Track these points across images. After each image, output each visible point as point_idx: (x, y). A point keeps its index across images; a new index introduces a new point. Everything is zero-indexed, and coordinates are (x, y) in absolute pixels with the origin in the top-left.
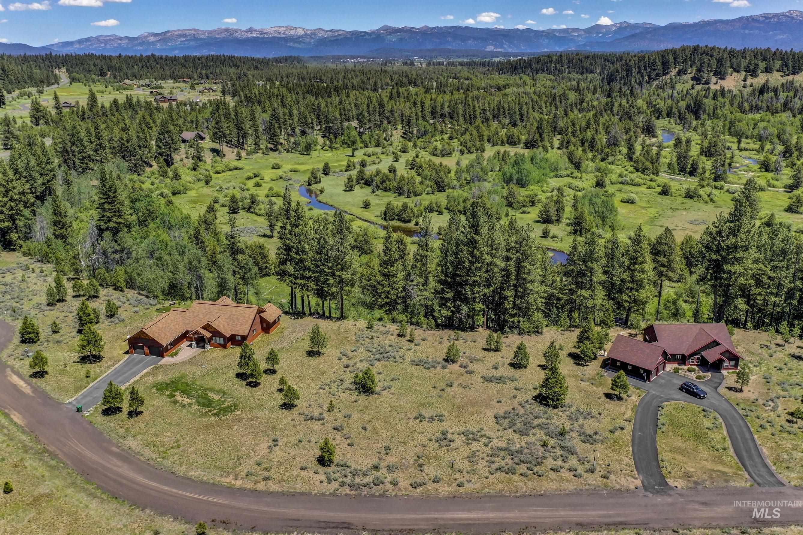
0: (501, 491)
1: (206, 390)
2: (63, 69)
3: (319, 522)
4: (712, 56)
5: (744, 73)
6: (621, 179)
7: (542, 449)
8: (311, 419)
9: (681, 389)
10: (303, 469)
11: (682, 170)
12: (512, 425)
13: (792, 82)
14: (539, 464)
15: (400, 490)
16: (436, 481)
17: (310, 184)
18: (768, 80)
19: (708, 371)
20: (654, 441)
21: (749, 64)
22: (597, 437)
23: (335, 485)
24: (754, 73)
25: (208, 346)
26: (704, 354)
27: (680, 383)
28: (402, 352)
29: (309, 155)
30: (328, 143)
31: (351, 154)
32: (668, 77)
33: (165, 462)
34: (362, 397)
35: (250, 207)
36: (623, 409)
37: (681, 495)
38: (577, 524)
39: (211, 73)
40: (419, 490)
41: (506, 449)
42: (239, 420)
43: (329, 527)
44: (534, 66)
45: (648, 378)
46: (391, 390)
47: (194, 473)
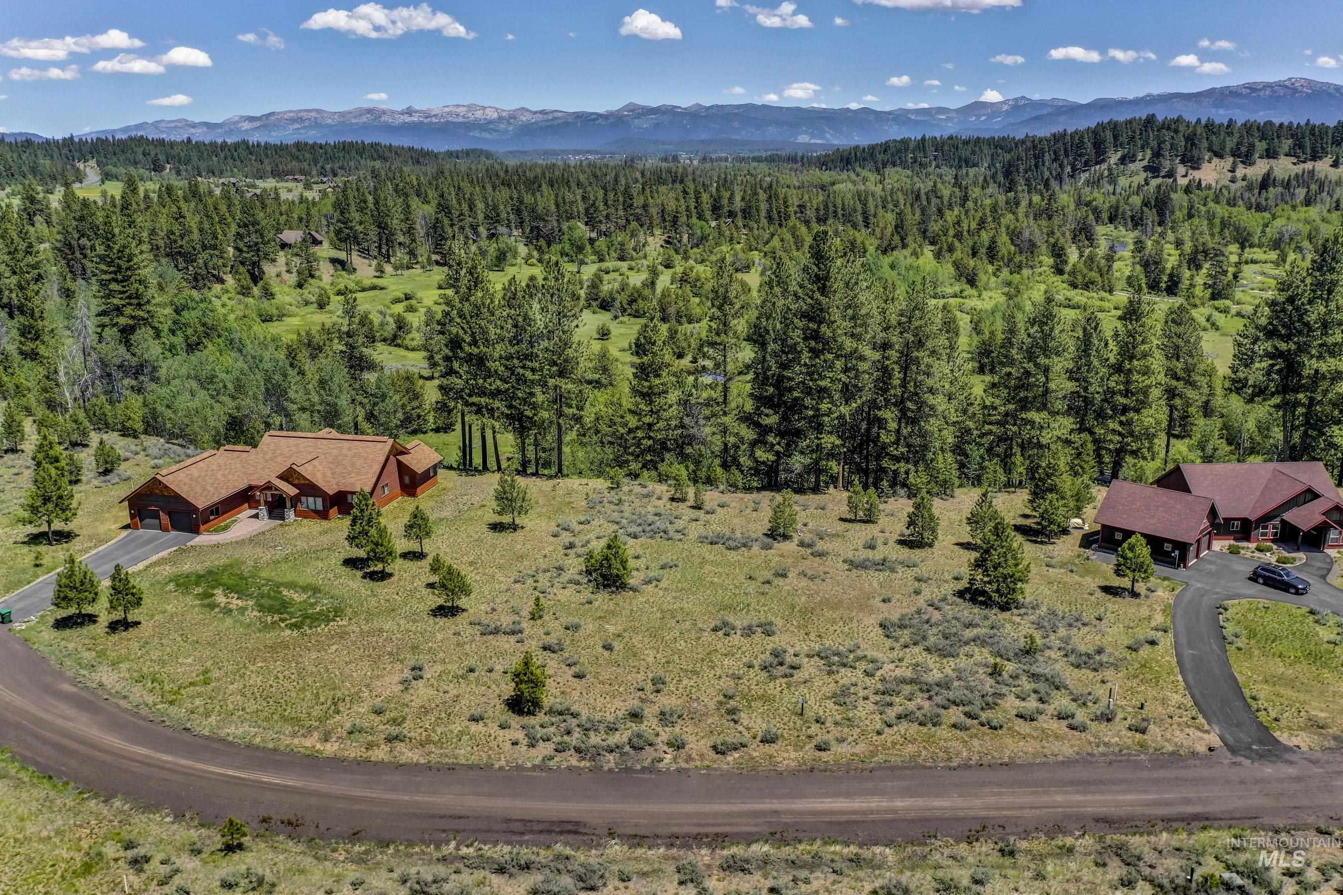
0: (913, 757)
1: (279, 585)
2: (92, 163)
3: (508, 821)
4: (1176, 131)
5: (1231, 159)
7: (990, 681)
8: (496, 631)
9: (1254, 578)
10: (474, 719)
11: (1154, 287)
12: (919, 639)
13: (1312, 173)
14: (989, 706)
15: (689, 759)
16: (768, 740)
18: (1271, 168)
19: (1298, 550)
20: (1226, 664)
21: (1239, 144)
22: (1104, 658)
23: (545, 749)
24: (1248, 160)
25: (291, 515)
26: (1288, 516)
27: (1248, 570)
28: (680, 524)
29: (502, 270)
30: (535, 253)
31: (576, 270)
32: (1104, 166)
33: (173, 710)
35: (395, 337)
36: (1144, 611)
37: (1315, 762)
38: (1097, 820)
39: (341, 168)
40: (733, 758)
41: (912, 682)
42: (342, 635)
43: (532, 832)
44: (880, 157)
45: (1183, 559)
46: (662, 585)
47: (233, 731)
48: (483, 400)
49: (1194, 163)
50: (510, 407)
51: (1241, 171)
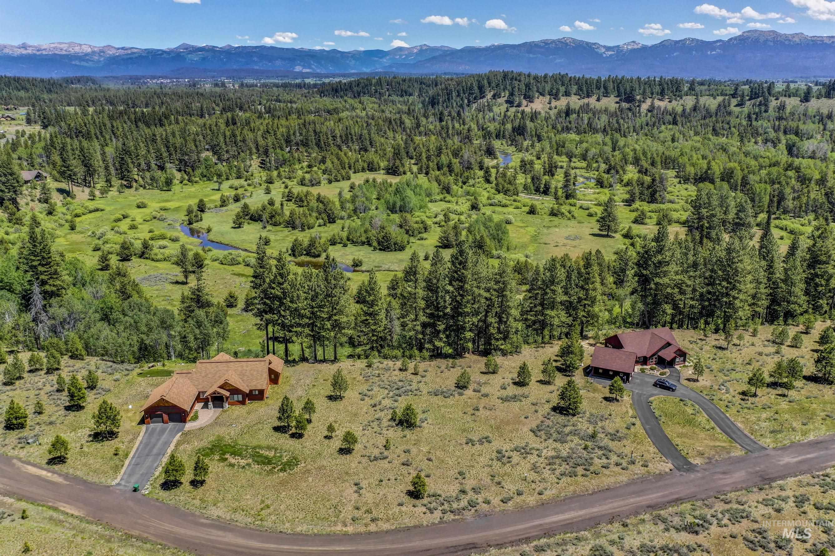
0: (575, 491)
1: (254, 448)
3: (448, 548)
4: (520, 81)
5: (548, 97)
6: (490, 201)
7: (585, 451)
8: (376, 459)
9: (655, 385)
10: (401, 505)
11: (537, 190)
12: (549, 436)
13: (588, 105)
14: (591, 464)
15: (495, 507)
16: (519, 494)
17: (190, 223)
18: (569, 102)
19: (665, 368)
20: (662, 431)
21: (552, 88)
22: (620, 435)
23: (437, 514)
24: (556, 97)
25: (226, 405)
26: (660, 354)
27: (653, 381)
28: (414, 385)
29: (170, 190)
30: (186, 176)
31: (217, 188)
32: (485, 100)
33: (265, 523)
34: (407, 432)
35: (143, 253)
36: (624, 409)
37: (704, 470)
38: (648, 507)
40: (510, 503)
41: (558, 457)
42: (308, 471)
43: (459, 551)
44: (355, 89)
45: (628, 379)
46: (430, 421)
47: (301, 528)
48: (299, 329)
49: (530, 99)
50: (312, 330)
51: (554, 103)
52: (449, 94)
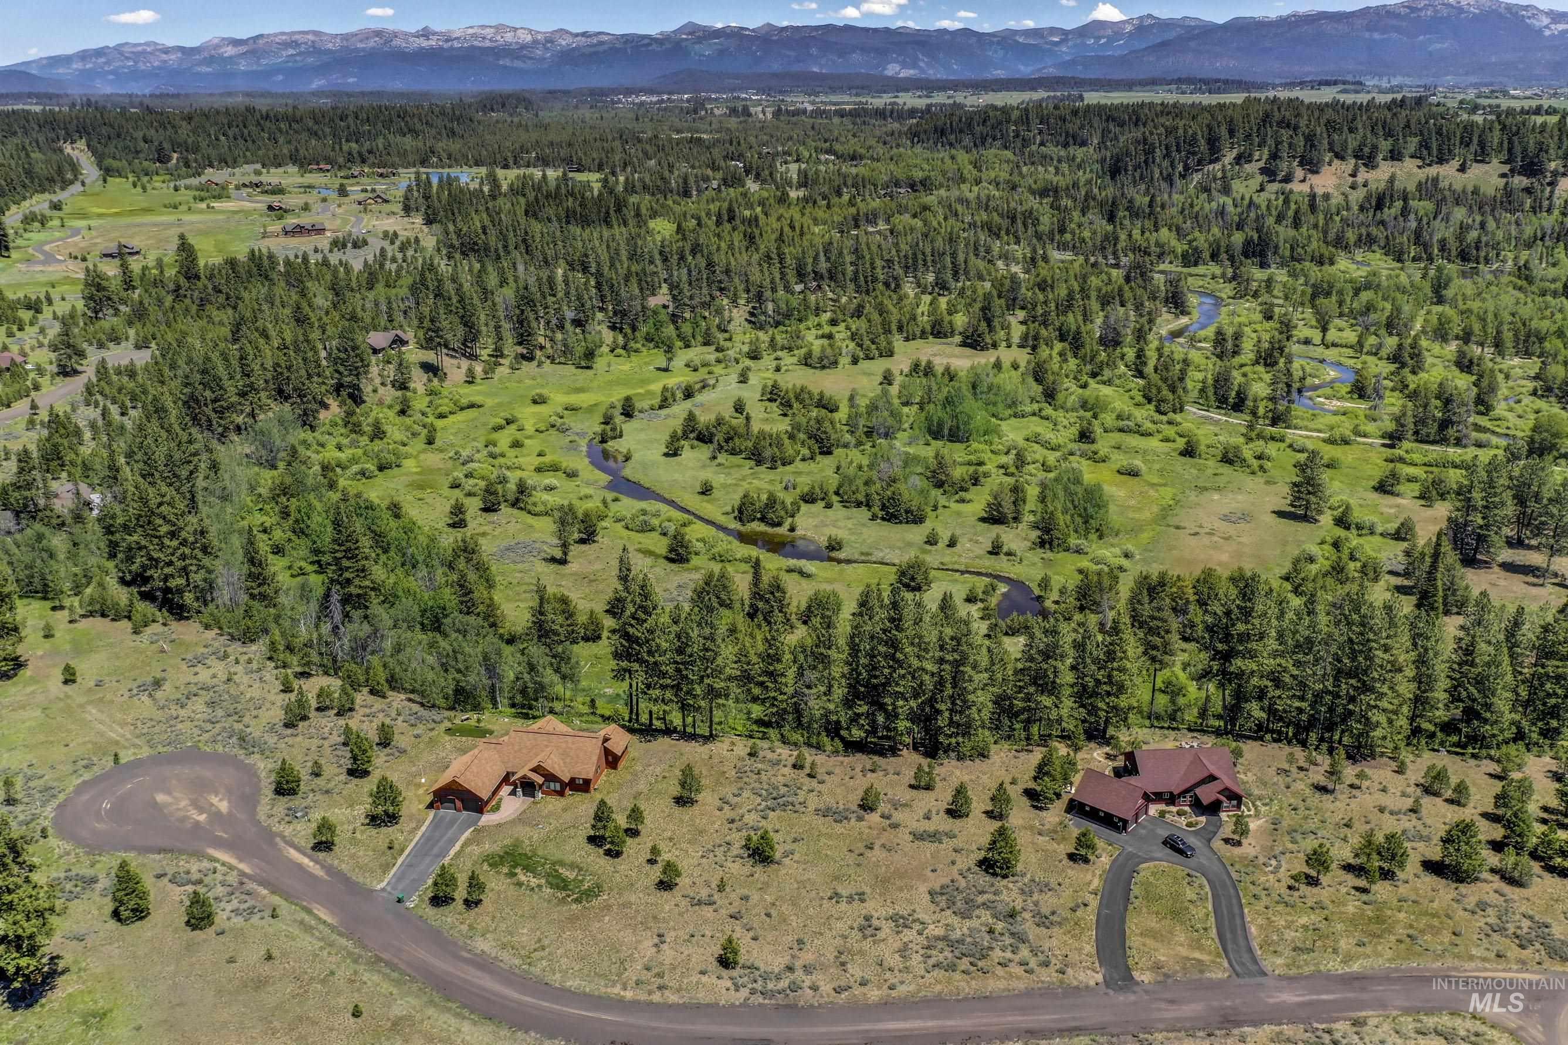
0: (939, 994)
1: (554, 864)
2: (82, 144)
4: (1296, 128)
5: (1353, 162)
6: (1121, 423)
7: (987, 937)
8: (700, 903)
9: (1165, 843)
10: (703, 973)
11: (1222, 402)
12: (951, 904)
13: (1436, 180)
14: (984, 957)
15: (822, 997)
16: (863, 983)
17: (604, 441)
18: (1394, 175)
19: (1202, 816)
20: (1123, 922)
21: (1362, 145)
22: (1055, 918)
23: (744, 993)
24: (1369, 162)
25: (539, 796)
26: (1198, 791)
27: (1164, 833)
28: (802, 795)
29: (591, 368)
30: (621, 340)
31: (665, 366)
32: (1218, 166)
33: (532, 970)
34: (759, 869)
35: (518, 500)
36: (1089, 877)
37: (1146, 992)
38: (1027, 1033)
39: (370, 152)
40: (844, 995)
41: (944, 938)
42: (608, 907)
44: (978, 129)
45: (1125, 828)
46: (796, 857)
47: (572, 983)
49: (1312, 166)
51: (1363, 175)
52: (1149, 152)
